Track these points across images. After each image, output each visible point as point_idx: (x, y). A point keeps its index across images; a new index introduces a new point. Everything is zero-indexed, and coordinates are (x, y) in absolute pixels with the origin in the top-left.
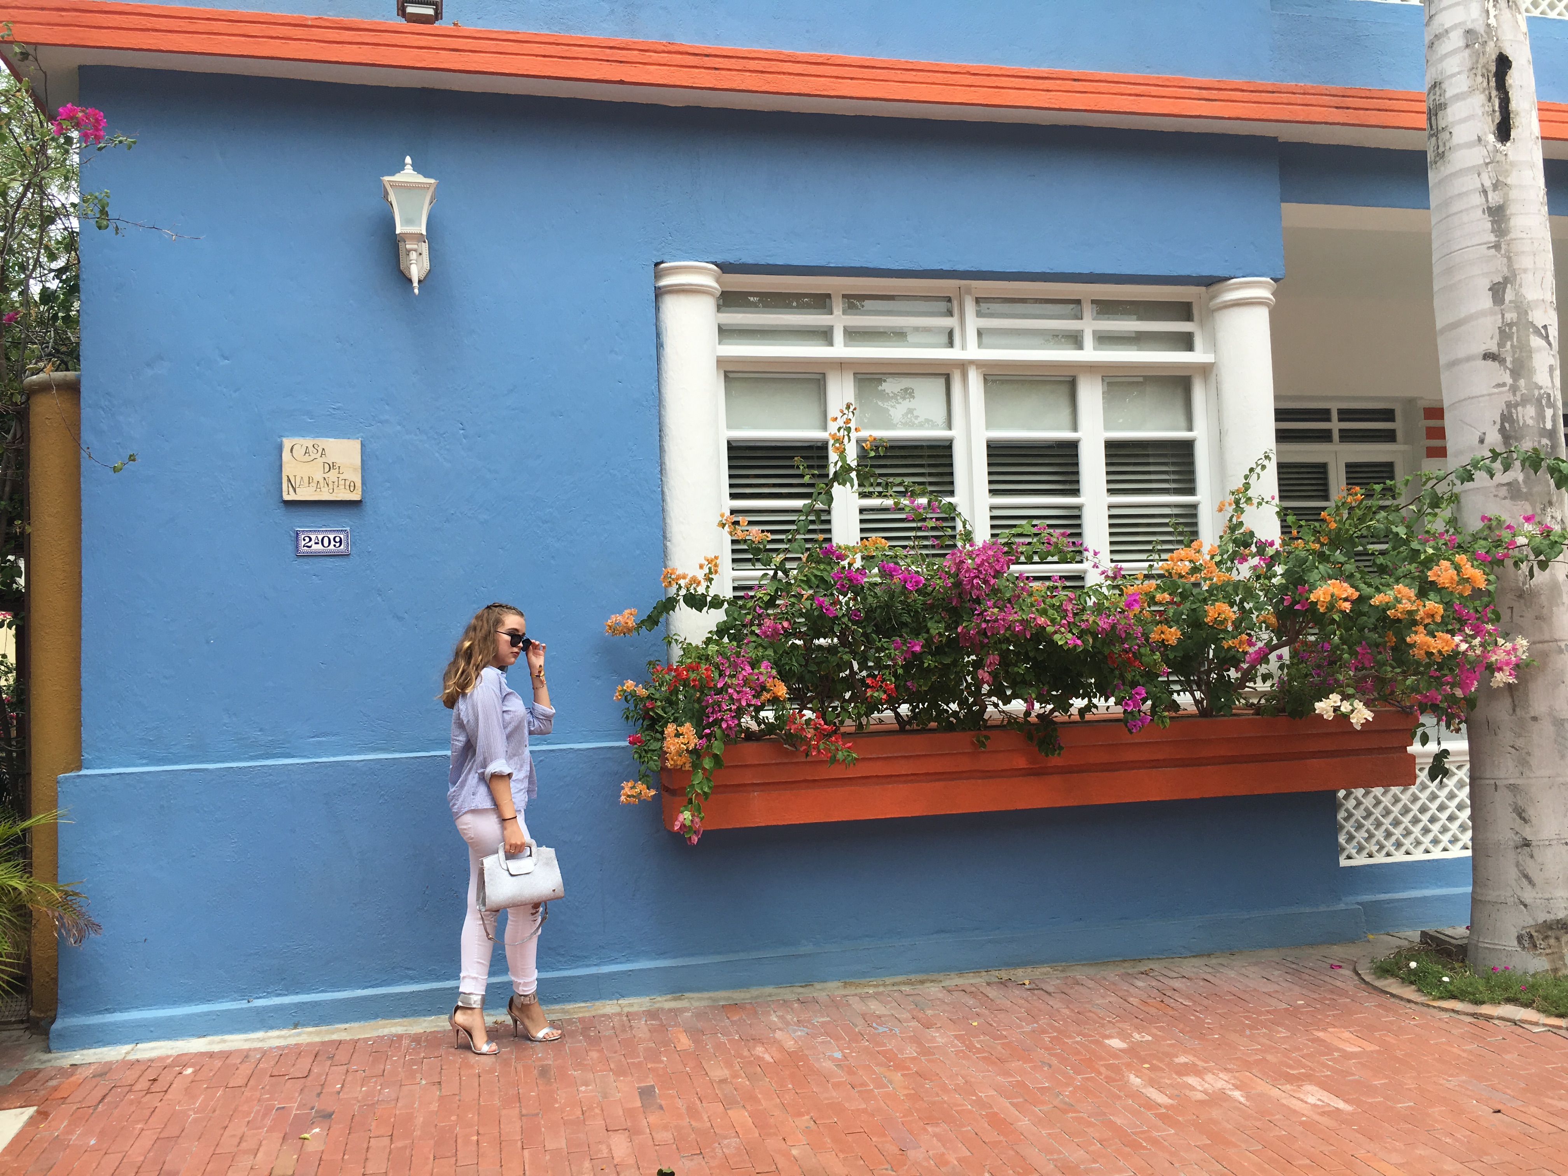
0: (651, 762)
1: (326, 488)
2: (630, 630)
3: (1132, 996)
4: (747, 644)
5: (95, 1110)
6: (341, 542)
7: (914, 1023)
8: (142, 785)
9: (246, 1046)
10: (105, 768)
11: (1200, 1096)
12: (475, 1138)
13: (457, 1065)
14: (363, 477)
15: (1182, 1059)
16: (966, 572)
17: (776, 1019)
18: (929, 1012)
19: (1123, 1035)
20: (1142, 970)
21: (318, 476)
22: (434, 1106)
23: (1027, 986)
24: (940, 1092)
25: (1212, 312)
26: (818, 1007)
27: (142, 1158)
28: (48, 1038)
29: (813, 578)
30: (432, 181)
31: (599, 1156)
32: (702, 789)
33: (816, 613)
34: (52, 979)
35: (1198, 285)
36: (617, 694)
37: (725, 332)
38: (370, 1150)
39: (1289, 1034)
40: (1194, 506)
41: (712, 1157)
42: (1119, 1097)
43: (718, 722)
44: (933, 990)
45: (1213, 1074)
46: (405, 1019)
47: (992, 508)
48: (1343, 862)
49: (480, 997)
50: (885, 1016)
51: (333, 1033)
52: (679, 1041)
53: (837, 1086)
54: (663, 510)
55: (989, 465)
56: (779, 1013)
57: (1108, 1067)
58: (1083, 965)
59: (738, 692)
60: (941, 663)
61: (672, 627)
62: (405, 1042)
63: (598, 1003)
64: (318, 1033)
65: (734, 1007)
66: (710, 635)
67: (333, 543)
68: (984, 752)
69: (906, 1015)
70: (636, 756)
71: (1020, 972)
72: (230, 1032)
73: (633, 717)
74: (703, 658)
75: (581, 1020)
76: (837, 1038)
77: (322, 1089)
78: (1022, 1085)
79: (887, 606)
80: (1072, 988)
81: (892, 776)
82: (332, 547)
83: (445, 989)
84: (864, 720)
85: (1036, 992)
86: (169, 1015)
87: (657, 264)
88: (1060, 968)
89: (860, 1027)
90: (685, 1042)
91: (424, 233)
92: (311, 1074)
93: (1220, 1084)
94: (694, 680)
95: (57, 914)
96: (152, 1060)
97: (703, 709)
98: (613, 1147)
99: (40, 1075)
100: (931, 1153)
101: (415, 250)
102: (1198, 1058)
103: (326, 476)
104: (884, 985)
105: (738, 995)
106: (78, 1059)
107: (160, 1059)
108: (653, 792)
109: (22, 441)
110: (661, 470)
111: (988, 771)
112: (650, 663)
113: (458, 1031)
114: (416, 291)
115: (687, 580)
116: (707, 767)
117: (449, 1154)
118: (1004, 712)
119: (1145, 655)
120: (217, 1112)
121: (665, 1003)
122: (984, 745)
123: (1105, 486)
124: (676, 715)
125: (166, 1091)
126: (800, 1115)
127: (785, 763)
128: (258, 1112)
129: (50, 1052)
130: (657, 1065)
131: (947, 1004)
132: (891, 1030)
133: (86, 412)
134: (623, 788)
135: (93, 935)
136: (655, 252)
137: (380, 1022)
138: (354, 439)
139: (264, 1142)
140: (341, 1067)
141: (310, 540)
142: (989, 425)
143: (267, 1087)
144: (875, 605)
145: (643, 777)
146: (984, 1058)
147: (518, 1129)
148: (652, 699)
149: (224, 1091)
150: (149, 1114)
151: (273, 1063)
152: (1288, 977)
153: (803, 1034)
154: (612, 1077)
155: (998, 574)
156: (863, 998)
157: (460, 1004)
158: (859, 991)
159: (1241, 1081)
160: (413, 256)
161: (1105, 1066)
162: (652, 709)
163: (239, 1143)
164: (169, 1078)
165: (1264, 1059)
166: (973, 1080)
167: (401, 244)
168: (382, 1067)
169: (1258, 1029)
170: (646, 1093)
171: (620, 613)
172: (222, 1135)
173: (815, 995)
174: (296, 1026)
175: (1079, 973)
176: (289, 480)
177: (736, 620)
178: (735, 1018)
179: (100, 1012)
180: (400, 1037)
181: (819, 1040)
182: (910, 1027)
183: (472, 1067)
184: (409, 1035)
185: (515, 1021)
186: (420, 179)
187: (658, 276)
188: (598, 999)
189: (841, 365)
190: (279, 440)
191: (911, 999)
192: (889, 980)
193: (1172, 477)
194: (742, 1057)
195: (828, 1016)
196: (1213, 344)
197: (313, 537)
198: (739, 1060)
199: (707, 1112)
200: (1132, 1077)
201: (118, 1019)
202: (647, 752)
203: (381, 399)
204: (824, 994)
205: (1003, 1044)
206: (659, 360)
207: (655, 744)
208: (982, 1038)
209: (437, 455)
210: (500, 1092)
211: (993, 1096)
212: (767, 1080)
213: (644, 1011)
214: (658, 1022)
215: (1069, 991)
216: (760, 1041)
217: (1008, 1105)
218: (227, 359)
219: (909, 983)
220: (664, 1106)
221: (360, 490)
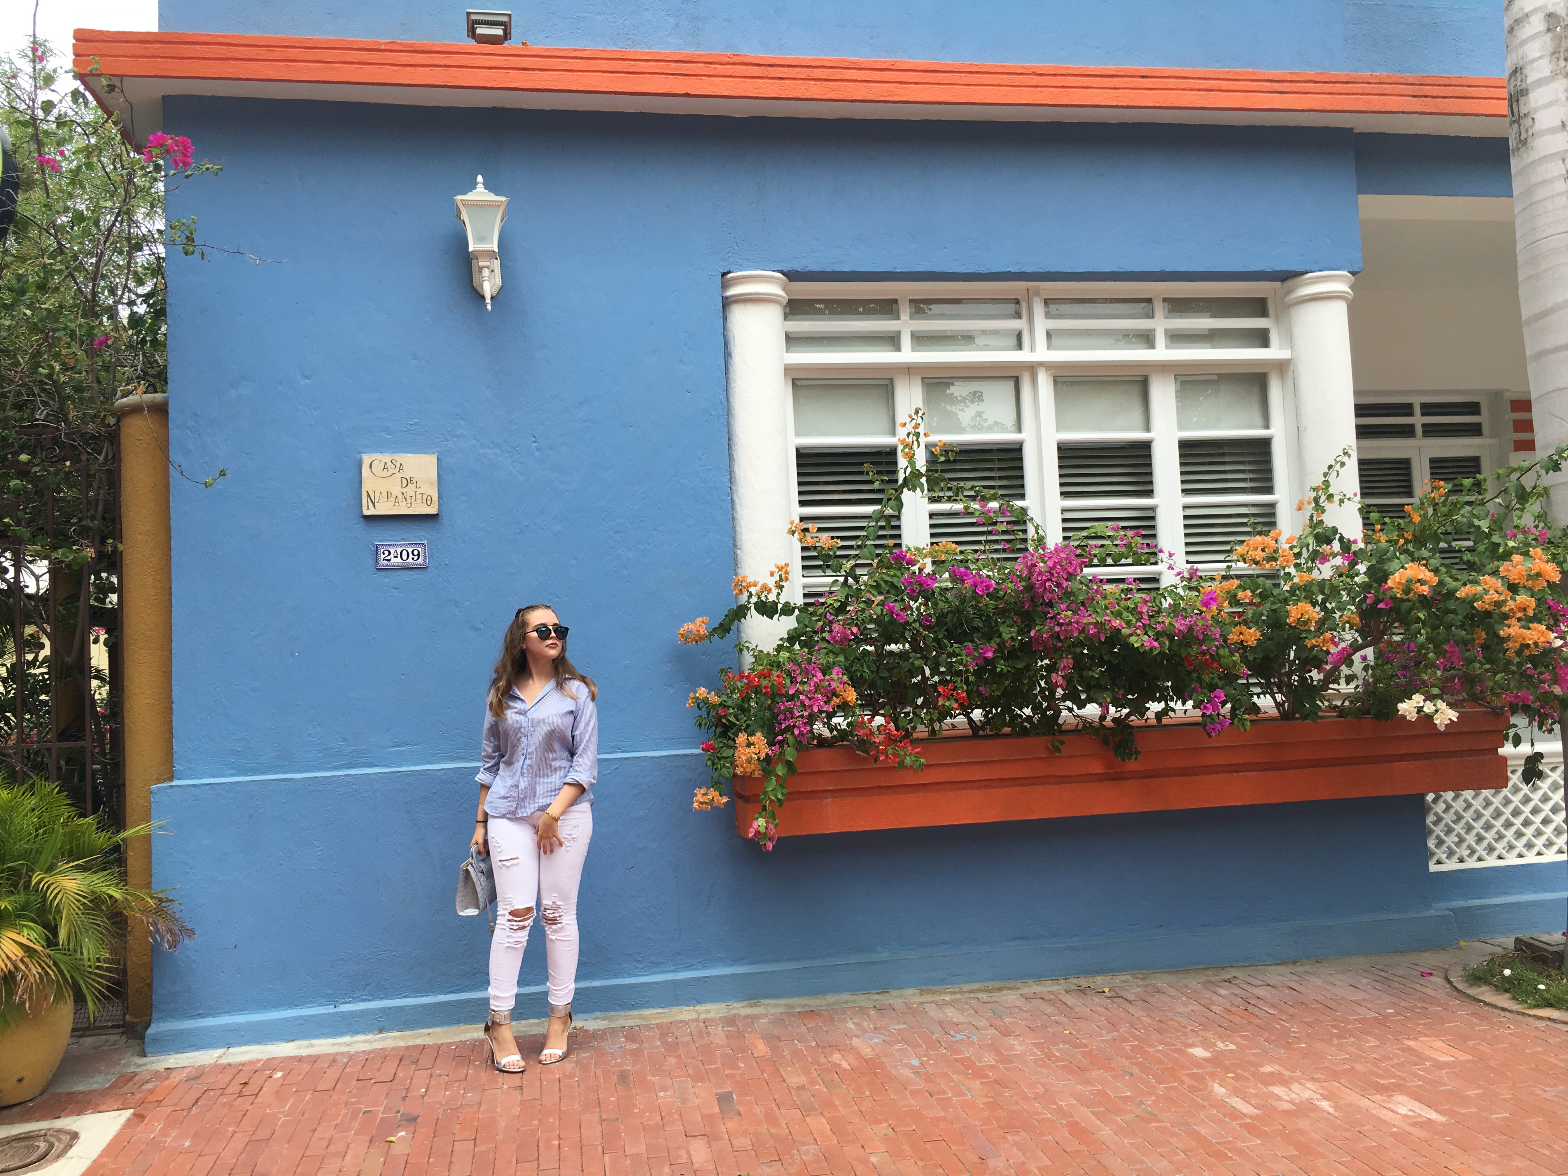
0: (724, 770)
1: (404, 504)
2: (702, 638)
3: (1215, 1005)
4: (819, 650)
5: (189, 1112)
6: (419, 555)
7: (992, 1031)
8: (232, 795)
9: (333, 1050)
10: (196, 778)
11: (1287, 1107)
12: (556, 1142)
14: (439, 490)
15: (1268, 1069)
16: (1038, 575)
17: (852, 1026)
18: (1007, 1020)
19: (1207, 1044)
20: (1225, 978)
21: (397, 491)
22: (517, 1110)
23: (1107, 994)
24: (1019, 1101)
25: (1287, 307)
26: (896, 1015)
27: (234, 1160)
28: (144, 1043)
29: (883, 584)
30: (503, 199)
31: (680, 1161)
32: (776, 796)
33: (886, 619)
34: (147, 984)
35: (1273, 280)
36: (690, 701)
37: (792, 340)
38: (455, 1154)
39: (1378, 1043)
40: (1272, 505)
41: (790, 1164)
42: (1205, 1107)
43: (790, 729)
44: (1011, 998)
45: (1300, 1084)
47: (1064, 511)
48: (1433, 868)
50: (962, 1023)
51: (417, 1038)
52: (756, 1048)
53: (914, 1093)
54: (733, 519)
55: (1060, 467)
56: (855, 1020)
57: (1192, 1076)
58: (1165, 972)
59: (810, 699)
60: (1014, 667)
61: (743, 635)
63: (675, 1010)
64: (402, 1038)
65: (812, 1013)
66: (781, 642)
68: (1058, 757)
69: (984, 1023)
70: (709, 763)
71: (1099, 979)
72: (317, 1037)
73: (705, 724)
74: (775, 664)
75: (659, 1026)
76: (915, 1046)
77: (407, 1093)
78: (1102, 1094)
79: (959, 611)
80: (1153, 996)
81: (965, 782)
82: (410, 560)
84: (937, 726)
85: (1116, 1000)
86: (259, 1019)
87: (724, 275)
88: (1140, 976)
89: (937, 1035)
90: (761, 1048)
91: (496, 250)
92: (396, 1077)
93: (1307, 1094)
94: (766, 687)
95: (151, 920)
96: (243, 1065)
97: (775, 716)
98: (692, 1153)
99: (137, 1078)
100: (1011, 1162)
101: (488, 267)
102: (1284, 1067)
103: (404, 490)
104: (961, 993)
105: (813, 1002)
106: (172, 1063)
107: (251, 1063)
108: (725, 800)
109: (114, 462)
110: (731, 478)
111: (1063, 777)
112: (722, 671)
114: (489, 307)
115: (758, 588)
116: (780, 774)
117: (532, 1159)
118: (1078, 716)
119: (1224, 657)
120: (306, 1116)
121: (741, 1009)
122: (1059, 750)
123: (1179, 487)
124: (748, 722)
125: (257, 1095)
126: (878, 1122)
127: (857, 770)
128: (346, 1114)
129: (146, 1056)
130: (735, 1072)
131: (1026, 1012)
132: (969, 1038)
133: (174, 432)
134: (696, 795)
135: (187, 941)
136: (722, 263)
138: (430, 454)
139: (352, 1145)
140: (425, 1072)
141: (390, 553)
142: (1059, 427)
143: (354, 1091)
144: (946, 610)
145: (715, 784)
146: (1063, 1067)
147: (599, 1134)
148: (725, 706)
149: (313, 1094)
150: (240, 1116)
151: (359, 1067)
152: (1377, 985)
153: (880, 1041)
154: (690, 1083)
155: (1070, 577)
156: (940, 1005)
158: (936, 998)
159: (1329, 1091)
160: (486, 272)
161: (1189, 1075)
162: (725, 717)
163: (328, 1146)
164: (260, 1082)
165: (1353, 1068)
166: (1052, 1089)
167: (473, 262)
168: (465, 1072)
169: (1347, 1038)
170: (724, 1099)
171: (692, 621)
172: (312, 1137)
173: (891, 1002)
174: (381, 1031)
175: (1161, 981)
176: (369, 495)
177: (807, 626)
178: (811, 1026)
179: (192, 1017)
181: (896, 1047)
182: (988, 1035)
186: (492, 197)
187: (725, 286)
188: (674, 1006)
189: (909, 370)
190: (358, 456)
191: (989, 1006)
192: (967, 987)
193: (1249, 476)
194: (819, 1064)
195: (905, 1023)
196: (1290, 340)
197: (392, 551)
198: (816, 1067)
199: (785, 1119)
200: (1216, 1086)
201: (210, 1024)
202: (719, 759)
203: (457, 415)
204: (901, 1001)
205: (1082, 1052)
206: (727, 369)
207: (727, 751)
208: (1061, 1046)
209: (511, 468)
210: (580, 1096)
211: (1074, 1105)
212: (845, 1087)
213: (721, 1018)
214: (735, 1029)
215: (1150, 1000)
216: (837, 1048)
217: (1089, 1114)
218: (307, 378)
219: (986, 990)
220: (742, 1113)
221: (437, 503)
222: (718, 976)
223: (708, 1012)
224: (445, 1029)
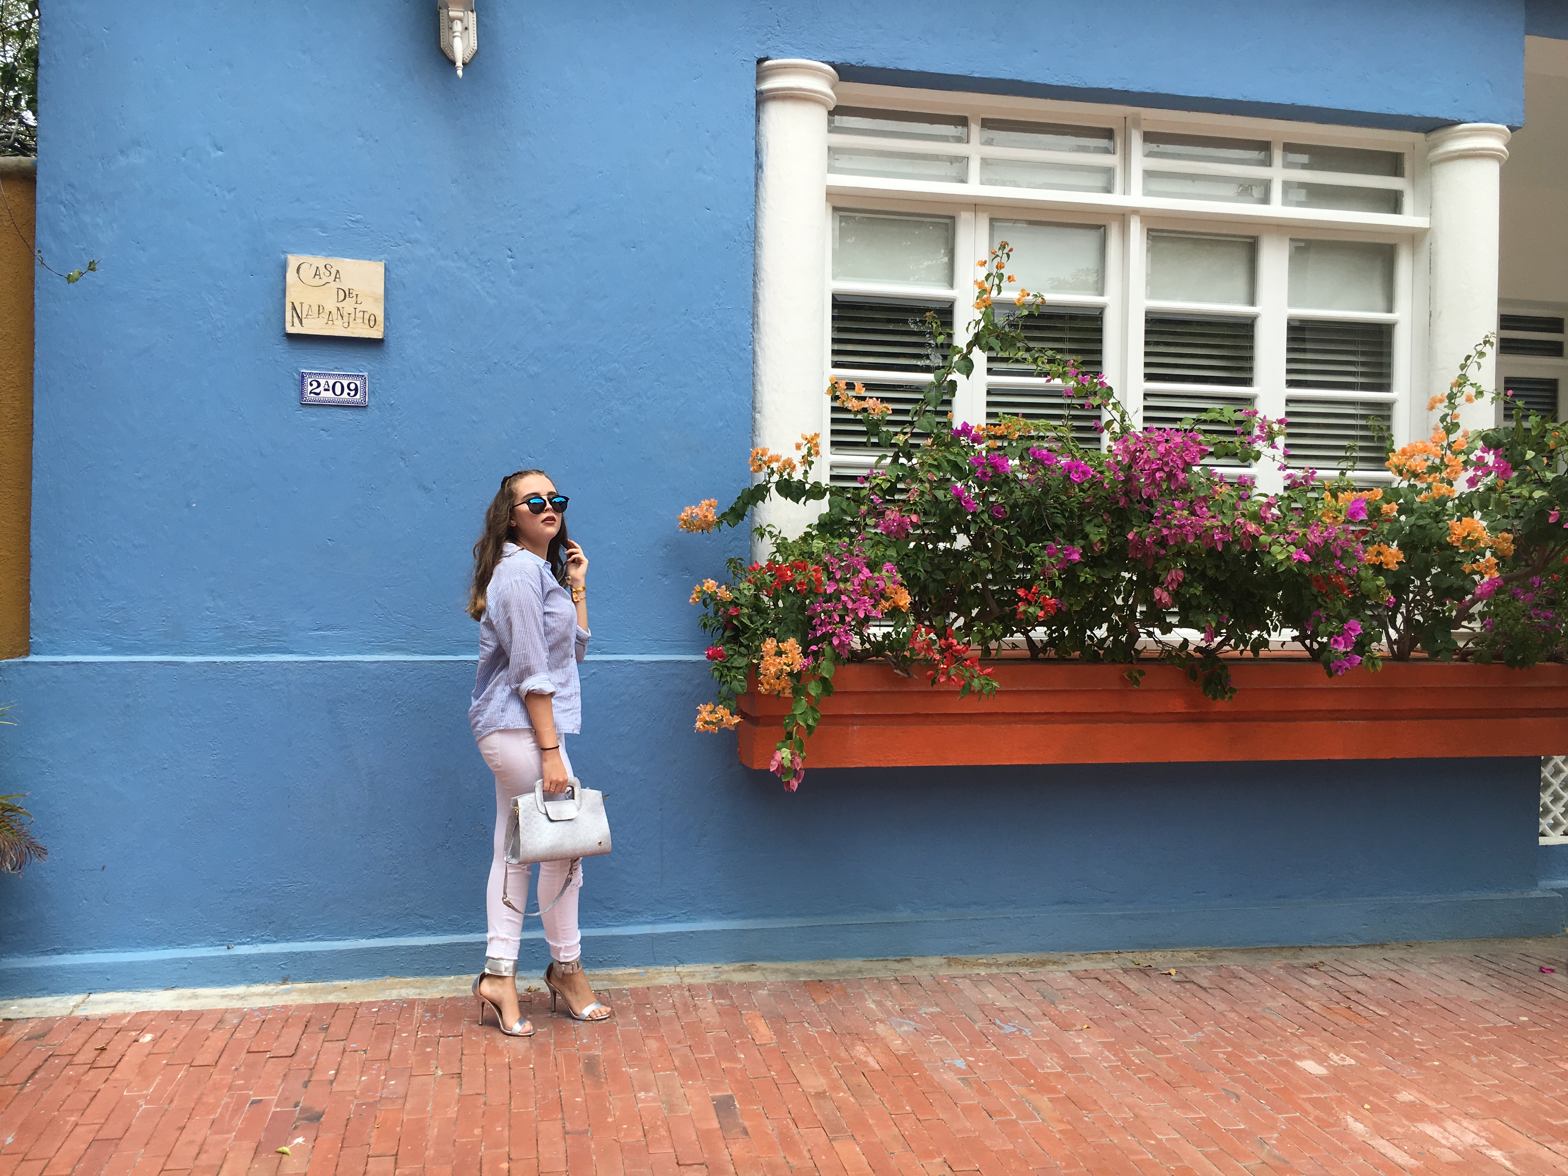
0: (735, 683)
1: (340, 321)
2: (709, 525)
3: (1310, 1000)
4: (864, 539)
6: (356, 390)
7: (1046, 1023)
8: (103, 679)
9: (222, 1005)
10: (58, 654)
11: (1452, 1157)
12: (505, 1165)
13: (482, 1050)
14: (385, 309)
15: (1405, 1096)
17: (873, 1006)
18: (1063, 1008)
19: (1322, 1060)
20: (1310, 961)
21: (330, 305)
22: (452, 1111)
23: (1174, 977)
24: (1106, 1130)
25: (1428, 165)
26: (922, 993)
27: (69, 1171)
29: (946, 464)
32: (805, 721)
33: (951, 506)
35: (1417, 130)
36: (694, 596)
37: (836, 158)
39: (1526, 1065)
40: (1387, 406)
42: (1346, 1151)
43: (827, 637)
44: (1059, 975)
45: (1454, 1121)
46: (418, 978)
47: (1147, 395)
48: (1542, 841)
49: (512, 963)
50: (1009, 1009)
51: (330, 993)
52: (757, 1032)
53: (968, 1111)
54: (754, 374)
55: (1147, 343)
56: (875, 998)
57: (1315, 1102)
58: (1232, 951)
59: (854, 602)
60: (1099, 578)
61: (757, 519)
62: (418, 1011)
63: (652, 970)
64: (311, 992)
65: (819, 985)
66: (809, 530)
67: (346, 391)
68: (1135, 690)
69: (1033, 1010)
70: (716, 674)
71: (1159, 956)
72: (203, 984)
73: (711, 626)
74: (806, 556)
75: (634, 992)
76: (956, 1039)
77: (311, 1076)
78: (1207, 1123)
79: (1036, 502)
80: (1230, 983)
81: (1020, 714)
82: (345, 395)
83: (467, 944)
84: (993, 645)
85: (1187, 986)
86: (129, 960)
87: (760, 61)
88: (1206, 954)
89: (980, 1024)
90: (764, 1032)
92: (299, 1050)
93: (1470, 1138)
94: (801, 584)
96: (103, 1020)
97: (809, 620)
102: (1424, 1093)
103: (340, 305)
104: (999, 966)
105: (822, 969)
106: (15, 1012)
107: (115, 1017)
108: (736, 720)
110: (753, 325)
111: (1138, 714)
112: (731, 561)
113: (483, 1004)
114: (460, 73)
115: (781, 464)
116: (813, 693)
118: (1160, 642)
120: (173, 1105)
121: (733, 973)
122: (1137, 682)
123: (1283, 377)
124: (765, 625)
125: (115, 1067)
126: (929, 1155)
127: (893, 692)
128: (227, 1105)
130: (733, 1065)
132: (1020, 1030)
133: (43, 208)
134: (699, 712)
135: (39, 860)
136: (758, 46)
137: (388, 981)
138: (376, 261)
139: (230, 1155)
140: (337, 1044)
141: (319, 385)
142: (1153, 290)
143: (242, 1069)
144: (1021, 501)
145: (719, 699)
146: (1149, 1079)
147: (562, 1157)
148: (737, 605)
149: (188, 1071)
150: (88, 1100)
151: (253, 1032)
152: (1493, 981)
153: (911, 1029)
154: (678, 1081)
155: (1187, 467)
156: (977, 981)
157: (487, 971)
158: (968, 971)
159: (1495, 1134)
160: (458, 26)
161: (1309, 1100)
162: (737, 617)
163: (198, 1154)
164: (121, 1048)
165: (1510, 1100)
166: (1144, 1113)
167: (443, 12)
168: (388, 1048)
169: (1485, 1055)
170: (723, 1106)
171: (697, 503)
172: (178, 1139)
173: (915, 973)
174: (285, 981)
175: (1234, 962)
176: (294, 308)
177: (844, 512)
178: (822, 1002)
179: (44, 953)
180: (412, 1003)
181: (932, 1039)
182: (1043, 1027)
183: (500, 1053)
184: (423, 1002)
185: (554, 993)
187: (761, 77)
188: (650, 964)
189: (976, 205)
190: (283, 257)
191: (1035, 986)
192: (1002, 959)
193: (1360, 369)
194: (840, 1060)
195: (937, 1005)
196: (1429, 206)
197: (322, 382)
198: (836, 1063)
199: (806, 1144)
200: (1350, 1120)
201: (67, 963)
202: (729, 669)
203: (412, 213)
204: (926, 973)
205: (1167, 1059)
206: (757, 185)
207: (739, 660)
208: (1138, 1049)
209: (478, 287)
210: (536, 1093)
211: (1174, 1139)
212: (877, 1097)
213: (709, 985)
214: (728, 1002)
215: (1231, 988)
216: (858, 1036)
217: (1200, 1155)
218: (220, 149)
219: (1026, 964)
220: (749, 1130)
221: (382, 326)
222: (705, 932)
223: (692, 975)
224: (366, 982)
